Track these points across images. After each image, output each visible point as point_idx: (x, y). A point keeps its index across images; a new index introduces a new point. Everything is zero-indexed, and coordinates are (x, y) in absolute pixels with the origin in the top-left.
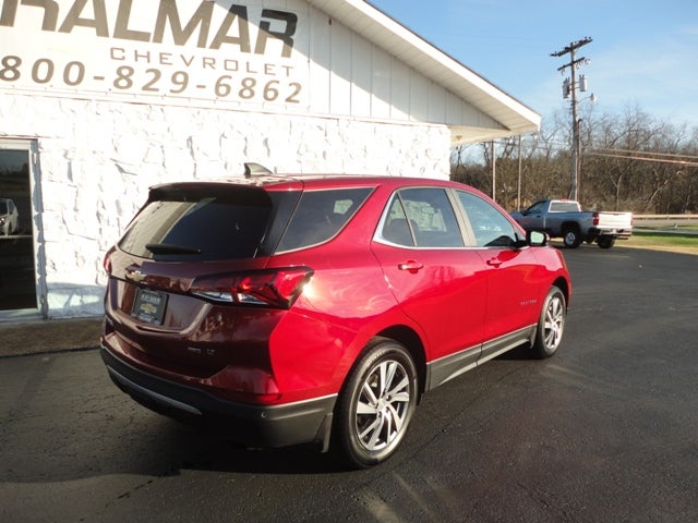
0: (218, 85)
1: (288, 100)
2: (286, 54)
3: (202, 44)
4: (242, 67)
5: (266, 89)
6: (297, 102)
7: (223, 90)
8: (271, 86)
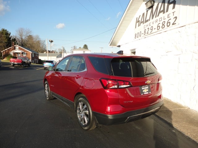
0: (158, 27)
1: (173, 24)
2: (174, 8)
3: (156, 17)
4: (163, 19)
5: (167, 23)
6: (175, 24)
7: (159, 28)
8: (169, 22)
